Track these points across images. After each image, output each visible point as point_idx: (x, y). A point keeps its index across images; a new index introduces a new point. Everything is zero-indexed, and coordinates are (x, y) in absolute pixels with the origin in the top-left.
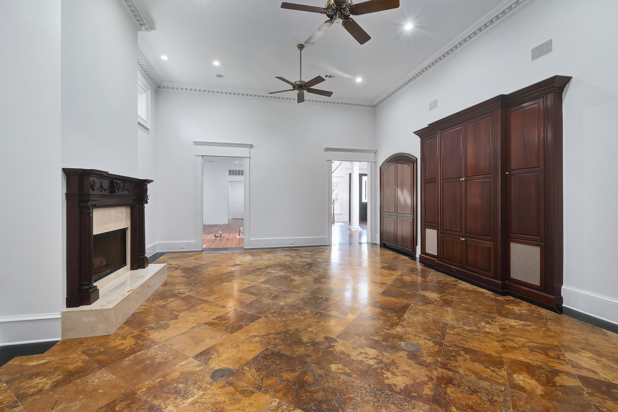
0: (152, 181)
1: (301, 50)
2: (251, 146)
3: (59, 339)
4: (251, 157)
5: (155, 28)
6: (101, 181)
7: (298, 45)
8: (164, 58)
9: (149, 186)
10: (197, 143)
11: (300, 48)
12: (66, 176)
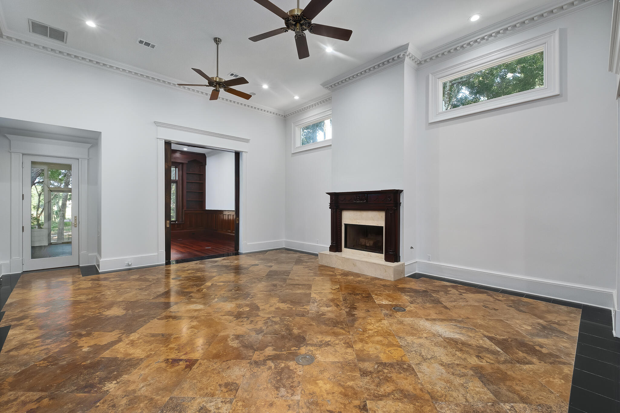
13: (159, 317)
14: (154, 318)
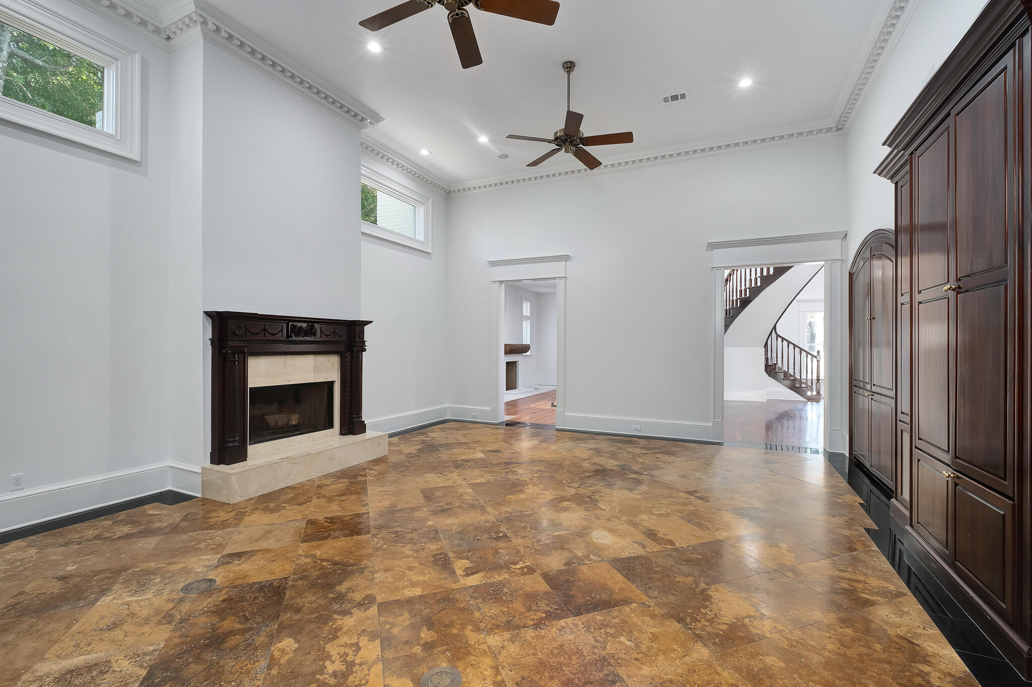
0: (371, 322)
1: (569, 73)
2: (566, 258)
3: (199, 495)
4: (567, 275)
5: (382, 119)
6: (265, 325)
7: (564, 63)
8: (424, 152)
9: (367, 328)
10: (493, 264)
11: (567, 68)
12: (211, 321)
13: (669, 547)
14: (677, 550)
